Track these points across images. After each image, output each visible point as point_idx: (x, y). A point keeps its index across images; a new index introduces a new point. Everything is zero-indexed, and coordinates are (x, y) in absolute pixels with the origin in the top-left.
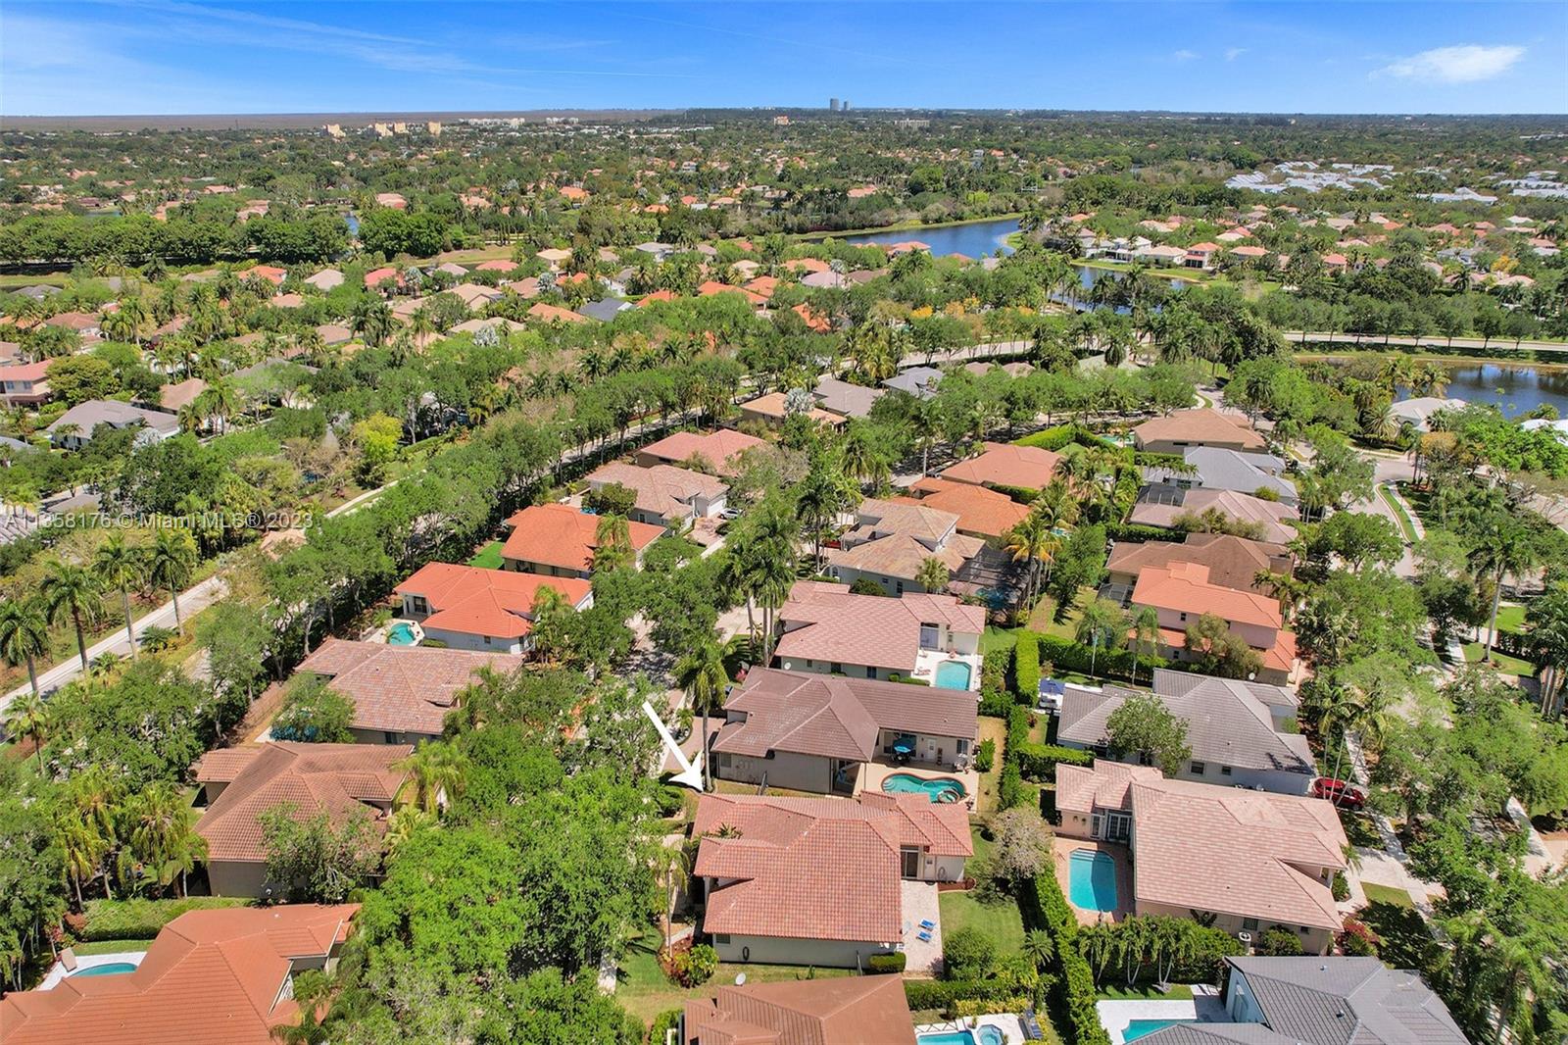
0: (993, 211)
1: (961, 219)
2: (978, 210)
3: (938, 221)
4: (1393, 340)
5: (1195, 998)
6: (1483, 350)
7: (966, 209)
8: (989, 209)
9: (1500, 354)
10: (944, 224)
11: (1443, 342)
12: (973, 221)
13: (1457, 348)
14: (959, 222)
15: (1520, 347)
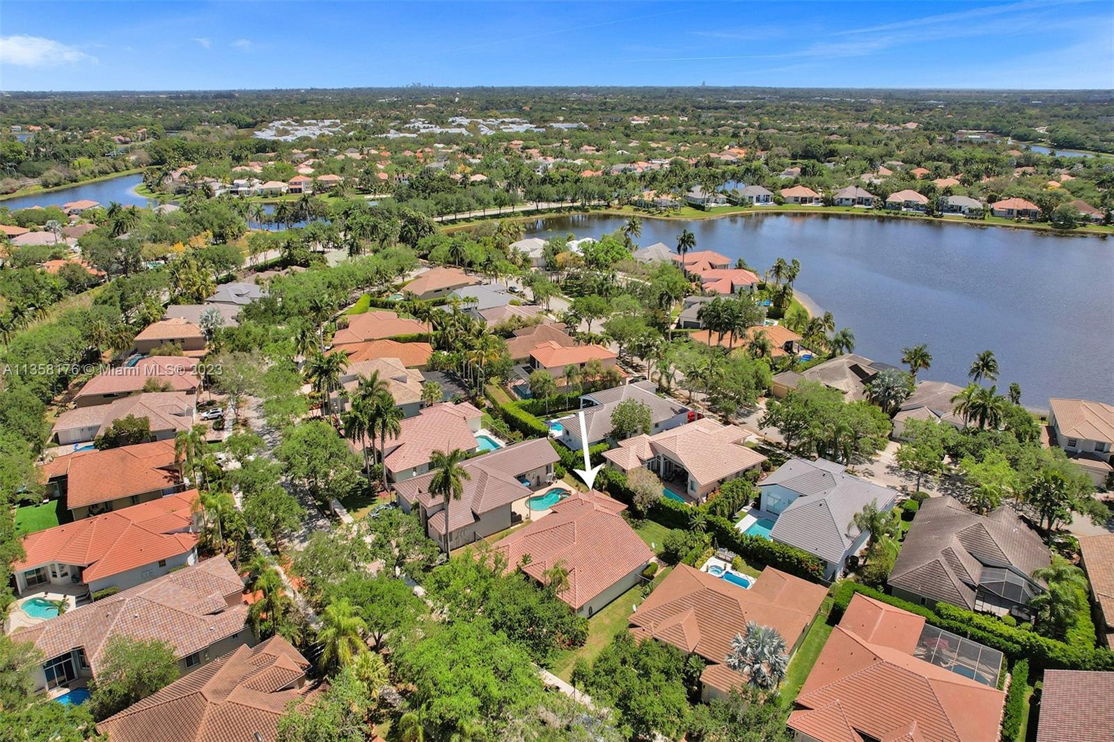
0: (100, 172)
1: (76, 181)
2: (86, 172)
3: (56, 185)
4: (459, 216)
5: (748, 513)
6: (500, 214)
7: (78, 172)
8: (96, 171)
9: (508, 215)
10: (62, 187)
11: (480, 213)
12: (86, 182)
13: (490, 216)
14: (74, 184)
15: (515, 210)
